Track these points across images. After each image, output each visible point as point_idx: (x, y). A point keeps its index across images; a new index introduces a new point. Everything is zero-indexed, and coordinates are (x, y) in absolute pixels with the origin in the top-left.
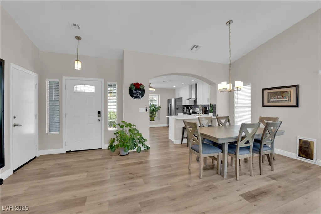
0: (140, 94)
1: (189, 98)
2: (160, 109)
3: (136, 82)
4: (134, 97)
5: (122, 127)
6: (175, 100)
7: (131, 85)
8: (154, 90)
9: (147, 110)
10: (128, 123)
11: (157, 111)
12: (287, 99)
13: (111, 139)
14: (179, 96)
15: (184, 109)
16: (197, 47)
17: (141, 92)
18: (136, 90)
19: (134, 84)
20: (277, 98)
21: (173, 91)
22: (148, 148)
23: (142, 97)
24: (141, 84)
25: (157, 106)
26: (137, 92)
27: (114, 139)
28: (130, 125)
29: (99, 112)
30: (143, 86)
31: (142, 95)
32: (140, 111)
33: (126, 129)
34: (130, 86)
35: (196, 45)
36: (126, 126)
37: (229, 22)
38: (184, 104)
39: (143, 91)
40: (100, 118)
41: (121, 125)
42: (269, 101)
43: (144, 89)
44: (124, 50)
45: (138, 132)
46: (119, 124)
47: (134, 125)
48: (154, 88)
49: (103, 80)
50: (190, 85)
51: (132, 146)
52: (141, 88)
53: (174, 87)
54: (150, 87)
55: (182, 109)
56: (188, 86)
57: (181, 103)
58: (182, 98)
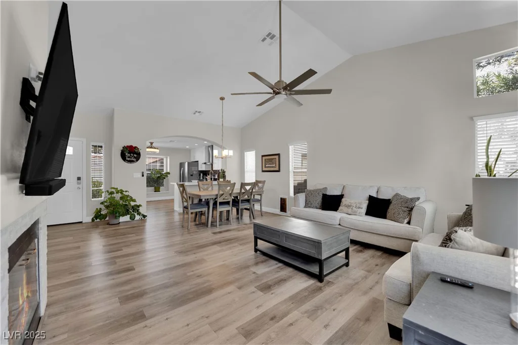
0: (135, 157)
1: (205, 162)
2: (168, 175)
3: (129, 145)
4: (127, 160)
5: (112, 193)
6: (189, 163)
7: (123, 147)
8: (157, 151)
9: (143, 176)
10: (119, 189)
11: (165, 178)
12: (274, 165)
13: (97, 209)
14: (194, 159)
15: (200, 175)
16: (199, 112)
17: (135, 155)
18: (130, 153)
19: (127, 146)
20: (270, 164)
22: (144, 216)
23: (137, 161)
24: (136, 147)
25: (165, 171)
26: (131, 156)
27: (100, 209)
28: (122, 191)
29: (79, 179)
30: (138, 149)
31: (138, 159)
32: (134, 177)
33: (117, 196)
34: (122, 149)
35: (198, 110)
36: (116, 193)
37: (222, 99)
38: (200, 169)
39: (139, 154)
40: (80, 186)
41: (110, 191)
42: (265, 167)
43: (140, 153)
44: (114, 110)
45: (131, 198)
46: (108, 191)
47: (126, 191)
48: (158, 149)
49: (85, 140)
50: (206, 146)
51: (125, 212)
52: (136, 151)
53: (187, 147)
54: (151, 148)
55: (198, 175)
56: (204, 147)
57: (197, 168)
58: (198, 161)
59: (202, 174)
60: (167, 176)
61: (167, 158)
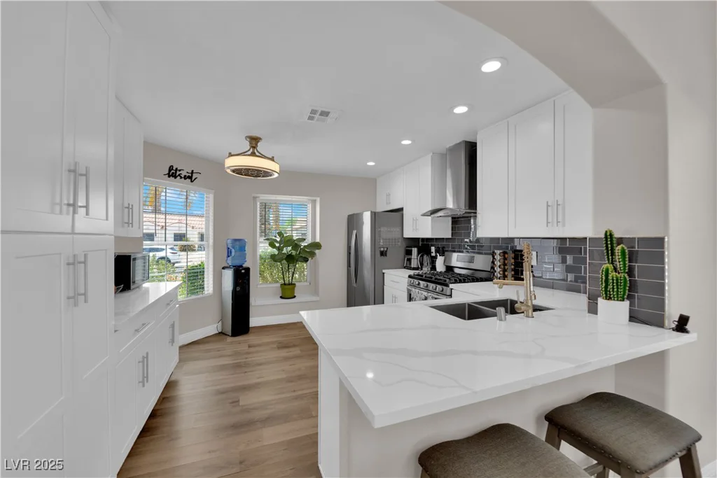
1: (431, 208)
2: (317, 251)
6: (374, 215)
11: (307, 261)
14: (388, 203)
15: (409, 253)
21: (369, 183)
25: (309, 240)
38: (408, 233)
53: (371, 164)
54: (253, 154)
55: (402, 252)
56: (429, 157)
57: (398, 229)
58: (401, 210)
59: (415, 251)
60: (313, 254)
61: (314, 202)
